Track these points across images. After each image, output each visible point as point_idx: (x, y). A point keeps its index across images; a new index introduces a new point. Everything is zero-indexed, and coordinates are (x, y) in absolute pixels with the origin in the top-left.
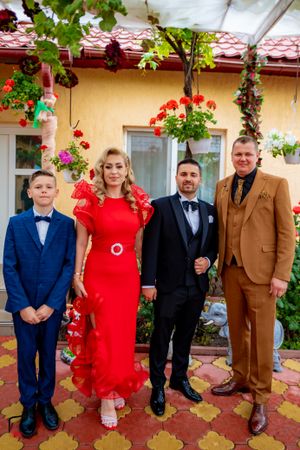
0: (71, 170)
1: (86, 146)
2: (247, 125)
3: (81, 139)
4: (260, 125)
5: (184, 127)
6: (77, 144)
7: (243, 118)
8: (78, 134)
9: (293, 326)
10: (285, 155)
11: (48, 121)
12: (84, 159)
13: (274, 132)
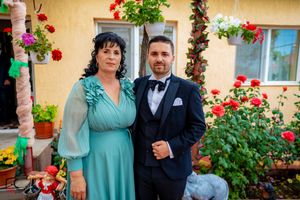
0: (36, 51)
1: (51, 30)
2: (196, 10)
3: (46, 23)
4: (207, 11)
5: (140, 11)
6: (42, 28)
7: (193, 4)
8: (42, 18)
9: (235, 182)
10: (228, 37)
11: (15, 6)
12: (50, 41)
13: (220, 16)
